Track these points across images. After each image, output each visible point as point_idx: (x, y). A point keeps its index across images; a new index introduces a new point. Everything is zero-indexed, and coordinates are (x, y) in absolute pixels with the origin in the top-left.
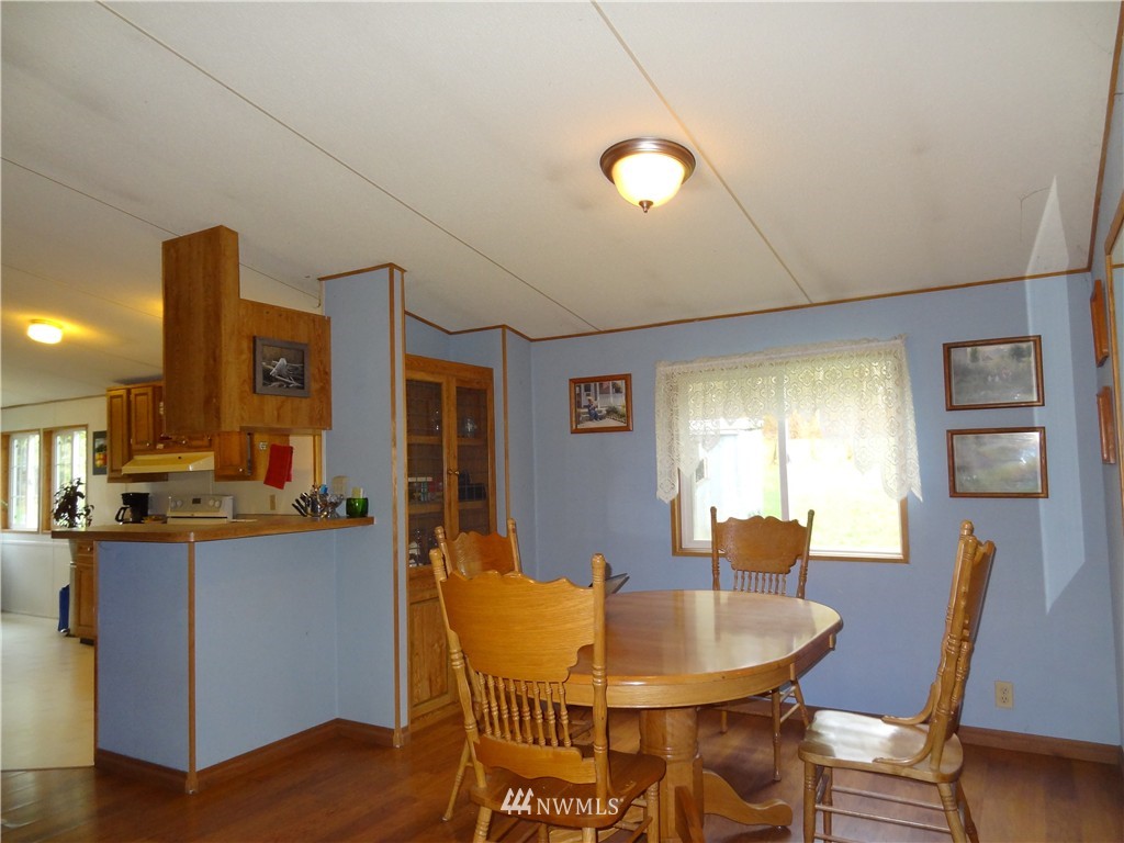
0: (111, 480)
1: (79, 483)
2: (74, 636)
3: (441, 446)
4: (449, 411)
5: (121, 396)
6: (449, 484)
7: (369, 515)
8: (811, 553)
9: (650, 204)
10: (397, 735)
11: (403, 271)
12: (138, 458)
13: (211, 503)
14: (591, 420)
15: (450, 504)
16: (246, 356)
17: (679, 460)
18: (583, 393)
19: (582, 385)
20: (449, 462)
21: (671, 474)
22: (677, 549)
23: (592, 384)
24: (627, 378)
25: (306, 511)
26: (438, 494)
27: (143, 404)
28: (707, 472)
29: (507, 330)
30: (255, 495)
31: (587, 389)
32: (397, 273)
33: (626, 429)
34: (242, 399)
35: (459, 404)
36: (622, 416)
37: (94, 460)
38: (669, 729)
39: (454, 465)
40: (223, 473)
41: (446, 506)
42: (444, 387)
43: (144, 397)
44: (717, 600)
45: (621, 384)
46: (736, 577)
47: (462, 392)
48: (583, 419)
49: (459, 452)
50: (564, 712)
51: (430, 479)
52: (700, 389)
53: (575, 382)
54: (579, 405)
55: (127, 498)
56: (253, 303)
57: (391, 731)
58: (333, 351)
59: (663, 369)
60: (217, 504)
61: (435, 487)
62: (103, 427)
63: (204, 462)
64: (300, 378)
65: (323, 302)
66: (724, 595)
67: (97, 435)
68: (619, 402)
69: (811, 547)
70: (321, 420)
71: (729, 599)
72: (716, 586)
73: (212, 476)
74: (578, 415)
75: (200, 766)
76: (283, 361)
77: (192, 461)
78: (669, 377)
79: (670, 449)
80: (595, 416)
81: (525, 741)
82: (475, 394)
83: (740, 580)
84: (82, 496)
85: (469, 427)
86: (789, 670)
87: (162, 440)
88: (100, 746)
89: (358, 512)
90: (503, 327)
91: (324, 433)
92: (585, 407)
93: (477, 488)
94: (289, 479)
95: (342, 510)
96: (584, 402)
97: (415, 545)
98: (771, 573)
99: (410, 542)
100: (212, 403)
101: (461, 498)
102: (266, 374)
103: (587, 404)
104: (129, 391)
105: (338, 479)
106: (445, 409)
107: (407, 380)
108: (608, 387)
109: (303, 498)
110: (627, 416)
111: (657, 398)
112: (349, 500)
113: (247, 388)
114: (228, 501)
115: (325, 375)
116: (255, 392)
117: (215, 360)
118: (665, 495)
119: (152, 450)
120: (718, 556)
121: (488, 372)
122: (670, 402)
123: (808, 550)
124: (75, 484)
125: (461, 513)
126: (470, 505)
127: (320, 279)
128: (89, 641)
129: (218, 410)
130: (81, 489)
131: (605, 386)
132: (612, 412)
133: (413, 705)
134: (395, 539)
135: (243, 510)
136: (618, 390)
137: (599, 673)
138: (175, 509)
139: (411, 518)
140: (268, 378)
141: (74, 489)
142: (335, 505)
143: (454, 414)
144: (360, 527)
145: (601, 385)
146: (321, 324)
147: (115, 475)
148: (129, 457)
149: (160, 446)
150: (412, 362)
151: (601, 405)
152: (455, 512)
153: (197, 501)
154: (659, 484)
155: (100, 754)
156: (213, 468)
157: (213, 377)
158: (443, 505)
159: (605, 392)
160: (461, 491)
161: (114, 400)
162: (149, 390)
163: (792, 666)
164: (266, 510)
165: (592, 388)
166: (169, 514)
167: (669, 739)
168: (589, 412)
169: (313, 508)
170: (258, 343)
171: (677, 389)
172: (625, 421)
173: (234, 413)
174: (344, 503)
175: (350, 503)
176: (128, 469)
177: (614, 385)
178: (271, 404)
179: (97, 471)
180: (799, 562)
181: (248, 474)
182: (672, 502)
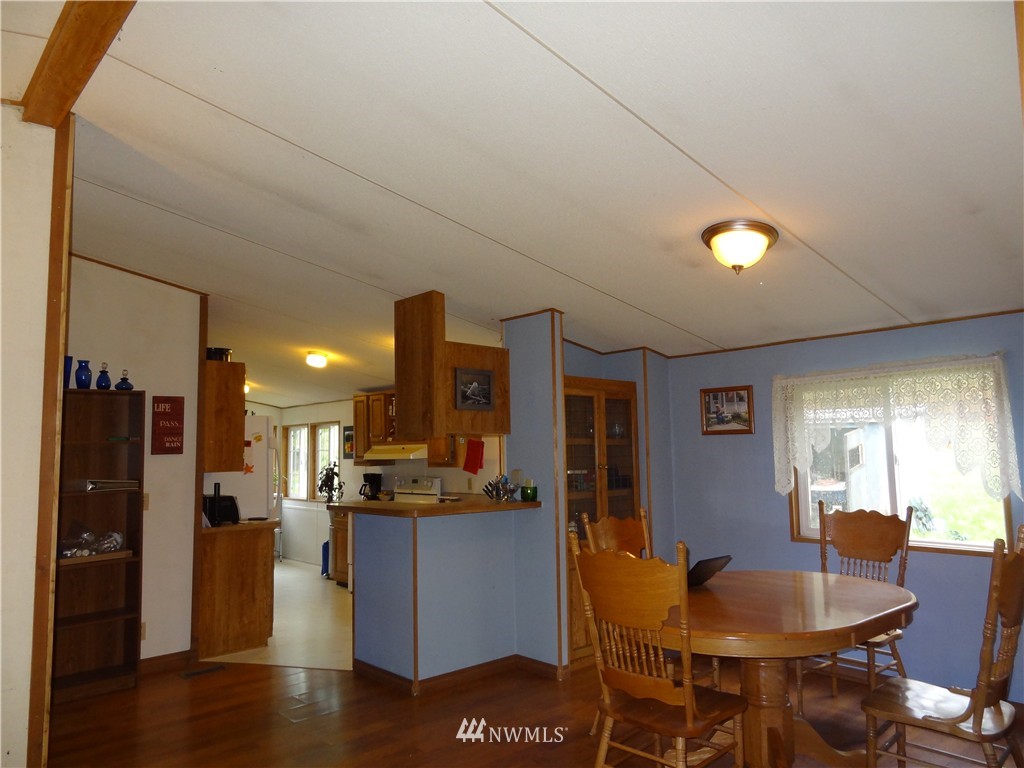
0: (356, 464)
1: (335, 465)
2: (332, 579)
3: (592, 447)
4: (600, 417)
5: (362, 401)
6: (600, 476)
7: (538, 500)
8: (910, 544)
9: (740, 267)
10: (560, 671)
11: (561, 313)
12: (375, 447)
13: (425, 483)
14: (718, 424)
15: (601, 492)
16: (450, 382)
17: (795, 459)
18: (712, 402)
19: (711, 395)
20: (600, 457)
21: (788, 471)
22: (796, 536)
23: (720, 394)
24: (748, 388)
25: (492, 493)
26: (592, 484)
27: (378, 407)
28: (863, 459)
29: (647, 352)
30: (457, 479)
31: (715, 398)
32: (557, 315)
33: (749, 432)
34: (447, 414)
35: (608, 412)
36: (745, 421)
37: (344, 450)
38: (762, 680)
39: (604, 461)
40: (434, 461)
41: (598, 494)
42: (595, 400)
43: (378, 403)
44: (825, 582)
45: (744, 393)
46: (842, 562)
47: (611, 402)
48: (713, 424)
49: (608, 450)
50: (661, 652)
51: (585, 472)
52: (811, 398)
53: (705, 392)
54: (708, 411)
55: (367, 477)
56: (454, 344)
57: (555, 668)
58: (511, 374)
59: (779, 383)
60: (430, 484)
61: (590, 478)
62: (351, 424)
63: (420, 452)
64: (487, 396)
65: (504, 337)
66: (832, 577)
67: (346, 429)
68: (742, 409)
69: (910, 539)
70: (502, 427)
71: (837, 581)
72: (824, 569)
73: (426, 463)
74: (708, 420)
75: (421, 677)
76: (475, 384)
77: (412, 451)
78: (785, 388)
79: (787, 450)
80: (721, 421)
81: (634, 671)
82: (622, 403)
83: (846, 565)
84: (337, 475)
85: (617, 429)
86: (850, 638)
87: (392, 434)
88: (356, 657)
89: (530, 499)
90: (644, 348)
91: (505, 436)
92: (714, 413)
93: (623, 480)
94: (481, 467)
95: (518, 495)
96: (713, 409)
97: (573, 524)
98: (875, 561)
99: (569, 522)
100: (427, 416)
101: (610, 487)
102: (464, 393)
103: (715, 410)
104: (368, 397)
105: (515, 472)
106: (596, 416)
107: (566, 396)
108: (733, 397)
109: (490, 484)
110: (748, 421)
111: (774, 406)
112: (523, 488)
113: (450, 405)
114: (437, 482)
115: (505, 392)
116: (456, 408)
117: (429, 386)
118: (784, 487)
119: (384, 442)
120: (826, 542)
121: (632, 386)
122: (786, 409)
123: (908, 541)
124: (332, 466)
125: (611, 500)
126: (618, 492)
127: (501, 321)
128: (343, 584)
129: (431, 423)
130: (336, 470)
131: (730, 396)
132: (736, 417)
133: (573, 648)
134: (557, 519)
135: (449, 489)
136: (741, 399)
137: (685, 626)
138: (400, 486)
139: (570, 503)
140: (465, 397)
141: (332, 470)
142: (513, 491)
143: (603, 421)
144: (531, 509)
145: (727, 395)
146: (501, 355)
147: (358, 460)
148: (368, 448)
149: (390, 439)
150: (569, 382)
151: (727, 411)
152: (605, 499)
153: (415, 481)
154: (776, 479)
155: (356, 662)
156: (426, 456)
157: (428, 399)
158: (595, 492)
159: (730, 400)
160: (609, 481)
161: (359, 404)
162: (382, 397)
163: (853, 635)
164: (464, 489)
165: (720, 396)
166: (396, 490)
167: (763, 689)
168: (717, 418)
169: (497, 493)
170: (458, 372)
171: (792, 398)
172: (746, 426)
173: (442, 423)
174: (520, 490)
175: (524, 490)
176: (368, 456)
177: (738, 395)
178: (467, 416)
179: (347, 456)
180: (899, 551)
181: (452, 462)
182: (790, 494)
